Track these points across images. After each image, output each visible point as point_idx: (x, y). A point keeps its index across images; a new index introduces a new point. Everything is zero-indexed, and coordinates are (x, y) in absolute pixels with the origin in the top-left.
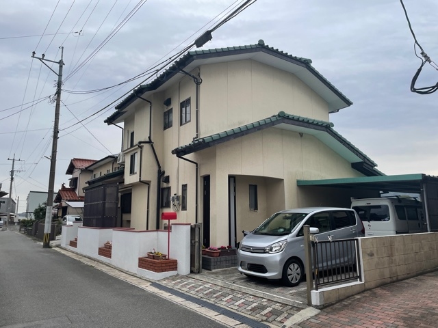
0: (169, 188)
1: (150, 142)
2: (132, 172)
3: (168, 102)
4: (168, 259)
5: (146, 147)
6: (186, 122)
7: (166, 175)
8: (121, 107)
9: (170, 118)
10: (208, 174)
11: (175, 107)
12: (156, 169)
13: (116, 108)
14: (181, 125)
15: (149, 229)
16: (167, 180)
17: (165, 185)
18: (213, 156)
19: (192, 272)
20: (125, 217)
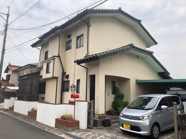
0: (69, 81)
1: (59, 56)
2: (47, 72)
3: (69, 36)
4: (74, 120)
5: (57, 59)
6: (80, 47)
7: (67, 74)
8: (42, 38)
9: (70, 44)
10: (94, 74)
11: (74, 39)
12: (61, 71)
13: (39, 38)
14: (77, 48)
15: (57, 103)
16: (67, 77)
17: (66, 79)
18: (98, 65)
19: (88, 128)
20: (41, 96)
